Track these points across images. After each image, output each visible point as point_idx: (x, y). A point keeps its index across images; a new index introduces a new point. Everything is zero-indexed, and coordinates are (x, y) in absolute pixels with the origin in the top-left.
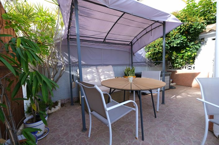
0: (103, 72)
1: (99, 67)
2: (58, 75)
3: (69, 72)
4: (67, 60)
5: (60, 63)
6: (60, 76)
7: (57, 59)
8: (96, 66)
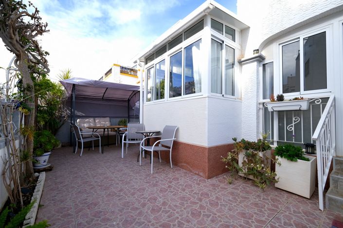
0: (99, 122)
1: (96, 118)
2: (61, 123)
3: (70, 121)
4: (70, 112)
5: (64, 114)
6: (63, 124)
7: (62, 112)
8: (94, 117)
